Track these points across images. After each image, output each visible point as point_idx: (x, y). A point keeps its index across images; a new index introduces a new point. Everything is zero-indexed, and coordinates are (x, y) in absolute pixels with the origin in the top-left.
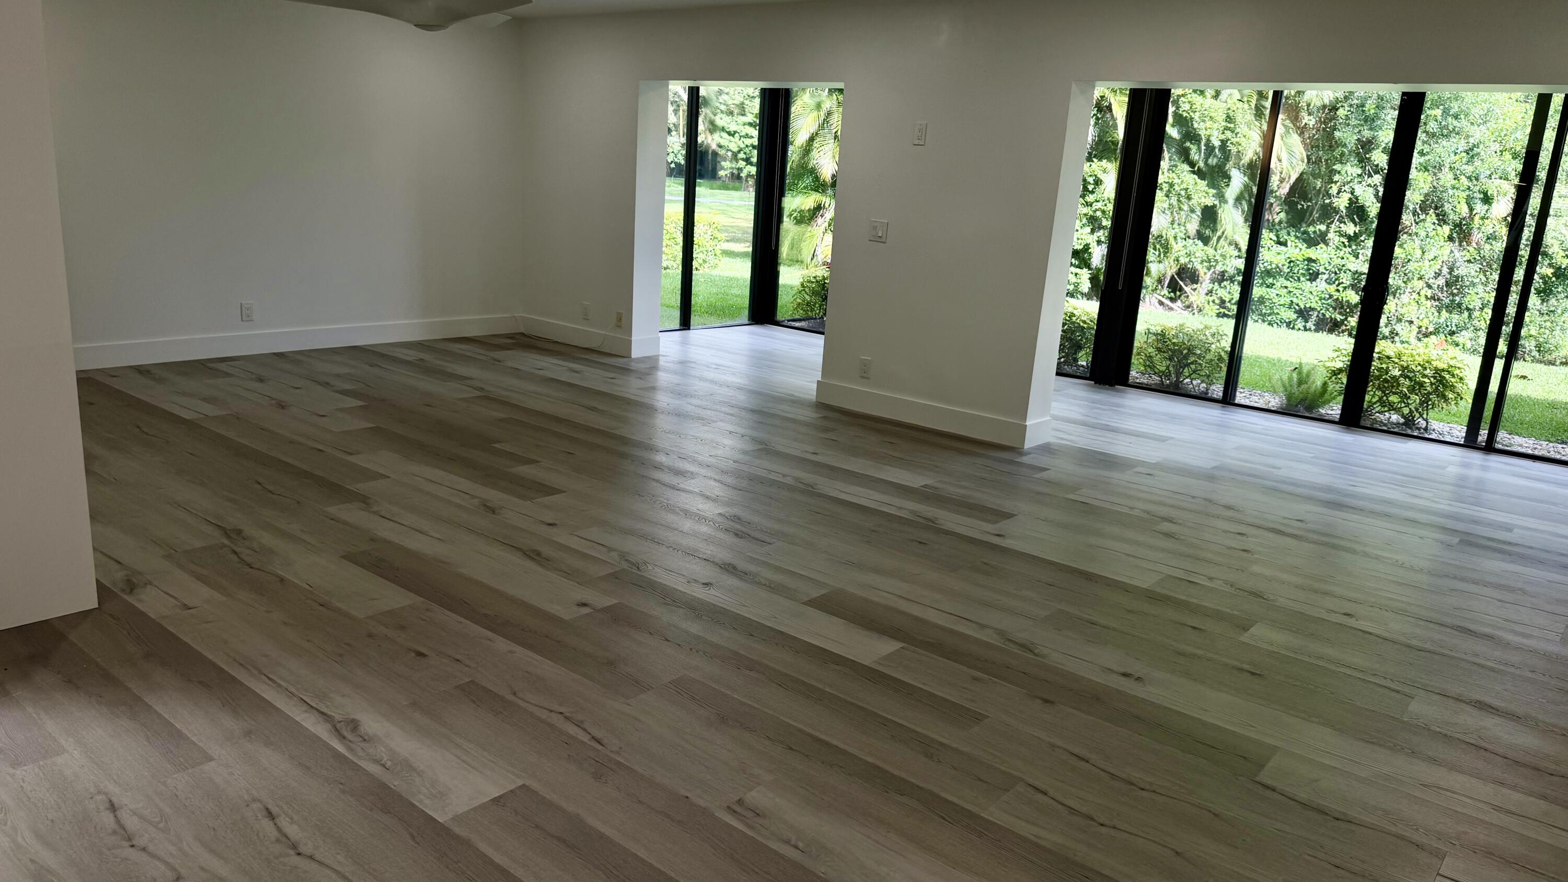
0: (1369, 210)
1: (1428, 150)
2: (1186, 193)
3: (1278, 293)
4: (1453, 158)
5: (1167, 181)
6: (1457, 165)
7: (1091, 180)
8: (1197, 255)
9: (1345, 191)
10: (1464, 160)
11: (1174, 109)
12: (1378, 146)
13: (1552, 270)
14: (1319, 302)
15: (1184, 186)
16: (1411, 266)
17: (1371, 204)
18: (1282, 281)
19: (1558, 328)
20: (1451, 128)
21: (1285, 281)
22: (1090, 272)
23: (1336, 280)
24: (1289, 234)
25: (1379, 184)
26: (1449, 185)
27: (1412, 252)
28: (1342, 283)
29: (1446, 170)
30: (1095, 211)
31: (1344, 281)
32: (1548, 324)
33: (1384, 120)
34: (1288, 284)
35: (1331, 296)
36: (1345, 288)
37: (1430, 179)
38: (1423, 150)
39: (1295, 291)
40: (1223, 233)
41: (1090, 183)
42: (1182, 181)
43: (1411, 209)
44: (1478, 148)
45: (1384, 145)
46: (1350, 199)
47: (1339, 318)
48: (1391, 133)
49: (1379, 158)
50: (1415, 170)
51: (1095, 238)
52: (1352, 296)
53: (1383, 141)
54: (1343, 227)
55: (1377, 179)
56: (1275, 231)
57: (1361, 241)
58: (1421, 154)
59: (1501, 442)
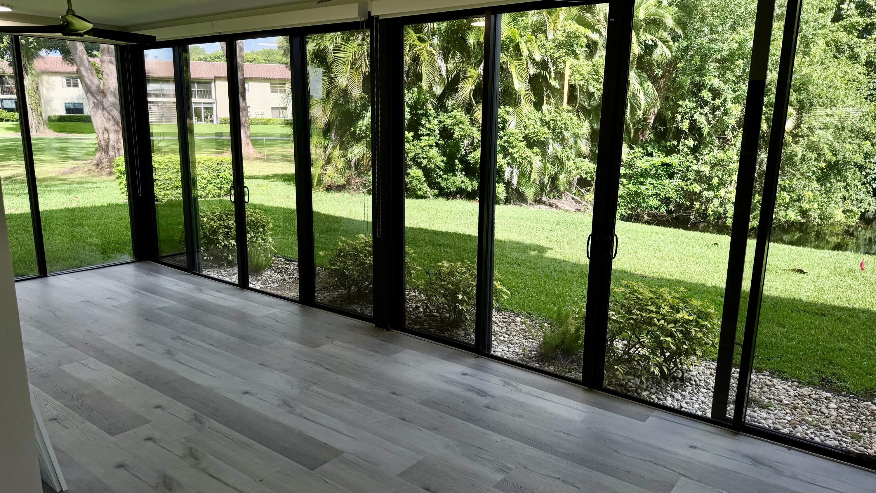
0: (703, 129)
2: (565, 126)
3: (647, 187)
5: (553, 118)
7: (500, 120)
8: (583, 168)
9: (686, 118)
11: (554, 68)
12: (705, 87)
13: (825, 164)
14: (675, 193)
15: (564, 121)
17: (704, 126)
18: (649, 180)
19: (833, 202)
21: (652, 180)
22: (505, 185)
24: (654, 148)
25: (708, 113)
27: (731, 156)
30: (504, 142)
31: (690, 177)
32: (826, 200)
33: (708, 69)
34: (654, 181)
35: (683, 189)
36: (691, 182)
38: (735, 88)
39: (659, 186)
41: (500, 123)
42: (562, 118)
43: (730, 127)
44: (770, 85)
45: (709, 87)
46: (690, 123)
48: (712, 78)
49: (706, 95)
50: (730, 102)
51: (506, 161)
52: (697, 188)
53: (708, 84)
54: (687, 142)
55: (707, 110)
56: (645, 147)
57: (701, 151)
58: (734, 91)
59: (755, 402)
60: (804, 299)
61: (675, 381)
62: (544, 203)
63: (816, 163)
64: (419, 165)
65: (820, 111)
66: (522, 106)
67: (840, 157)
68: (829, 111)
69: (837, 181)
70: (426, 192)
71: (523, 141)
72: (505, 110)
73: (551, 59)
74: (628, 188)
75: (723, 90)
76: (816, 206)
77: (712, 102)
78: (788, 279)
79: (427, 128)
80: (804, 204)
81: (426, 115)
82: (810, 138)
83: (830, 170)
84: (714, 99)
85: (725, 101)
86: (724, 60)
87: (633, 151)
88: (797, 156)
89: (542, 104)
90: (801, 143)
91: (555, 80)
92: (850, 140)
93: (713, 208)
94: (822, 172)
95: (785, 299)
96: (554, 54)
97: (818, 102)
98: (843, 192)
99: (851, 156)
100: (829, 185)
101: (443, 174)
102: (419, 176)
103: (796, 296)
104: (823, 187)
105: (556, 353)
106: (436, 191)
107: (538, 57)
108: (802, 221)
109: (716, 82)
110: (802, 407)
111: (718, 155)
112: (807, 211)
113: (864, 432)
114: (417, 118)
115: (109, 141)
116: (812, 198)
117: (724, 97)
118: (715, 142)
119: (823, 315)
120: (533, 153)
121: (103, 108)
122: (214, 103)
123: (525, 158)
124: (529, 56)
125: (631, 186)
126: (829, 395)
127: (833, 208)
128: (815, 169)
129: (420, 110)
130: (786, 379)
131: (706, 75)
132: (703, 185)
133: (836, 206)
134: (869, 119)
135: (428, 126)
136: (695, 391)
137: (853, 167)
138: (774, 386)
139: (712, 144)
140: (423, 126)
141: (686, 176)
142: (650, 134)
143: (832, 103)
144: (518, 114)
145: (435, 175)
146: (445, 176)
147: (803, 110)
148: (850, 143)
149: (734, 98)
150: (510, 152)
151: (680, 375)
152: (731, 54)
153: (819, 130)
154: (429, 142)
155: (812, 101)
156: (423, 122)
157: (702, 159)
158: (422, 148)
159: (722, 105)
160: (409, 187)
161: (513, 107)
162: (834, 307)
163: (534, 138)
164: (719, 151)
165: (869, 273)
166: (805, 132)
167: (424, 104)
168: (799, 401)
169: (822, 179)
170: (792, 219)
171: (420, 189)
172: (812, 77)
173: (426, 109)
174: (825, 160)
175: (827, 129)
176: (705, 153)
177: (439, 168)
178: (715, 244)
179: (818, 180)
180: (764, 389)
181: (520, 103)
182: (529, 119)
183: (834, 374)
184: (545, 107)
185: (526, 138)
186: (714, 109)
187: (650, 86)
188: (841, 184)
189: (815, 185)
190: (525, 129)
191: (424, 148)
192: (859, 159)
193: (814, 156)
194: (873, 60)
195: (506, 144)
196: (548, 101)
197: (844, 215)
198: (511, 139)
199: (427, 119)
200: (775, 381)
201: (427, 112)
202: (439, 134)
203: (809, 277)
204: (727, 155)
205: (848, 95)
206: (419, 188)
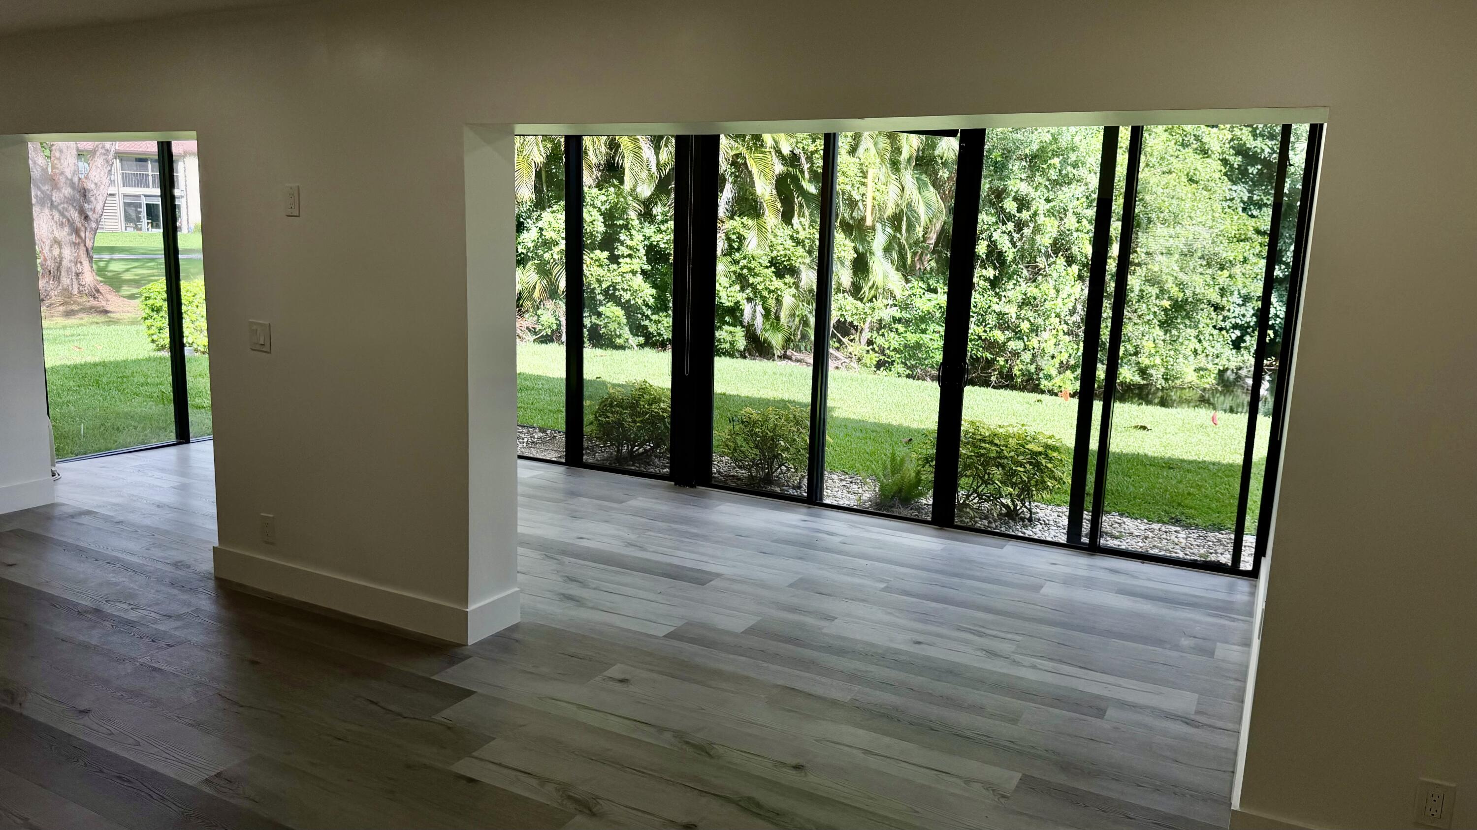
0: (1006, 254)
1: (1053, 197)
3: (931, 337)
4: (1076, 203)
5: (808, 236)
6: (1079, 210)
7: (734, 237)
8: (847, 308)
9: (982, 238)
10: (1085, 204)
11: (809, 165)
12: (1008, 195)
13: (1169, 303)
16: (1048, 305)
17: (1007, 249)
18: (934, 327)
19: (1181, 356)
20: (1071, 176)
21: (937, 327)
22: (743, 329)
23: (983, 322)
24: (938, 282)
25: (1012, 231)
26: (1073, 229)
27: (1047, 292)
28: (989, 324)
29: (1070, 214)
30: (742, 269)
31: (990, 321)
32: (1172, 353)
33: (1011, 170)
35: (980, 337)
36: (991, 328)
37: (1056, 223)
38: (1048, 197)
40: (874, 284)
41: (734, 241)
43: (1043, 251)
45: (1013, 194)
46: (988, 246)
47: (989, 356)
48: (1018, 181)
49: (1010, 206)
50: (1042, 216)
51: (745, 295)
52: (999, 336)
53: (1012, 190)
54: (984, 272)
55: (1010, 226)
56: (925, 279)
57: (1003, 284)
58: (1048, 200)
59: (1107, 534)
60: (1150, 454)
61: (1023, 521)
62: (790, 358)
63: (1157, 302)
64: (617, 301)
65: (1160, 230)
66: (765, 217)
67: (1189, 293)
68: (1172, 231)
69: (1186, 327)
70: (627, 339)
71: (770, 267)
72: (742, 223)
73: (804, 153)
74: (905, 338)
75: (1034, 199)
76: (1158, 361)
77: (1018, 215)
78: (1129, 436)
79: (627, 246)
80: (1143, 358)
81: (626, 227)
82: (1149, 267)
83: (1176, 311)
84: (1019, 210)
85: (1035, 214)
86: (1034, 157)
87: (910, 285)
88: (1133, 292)
89: (792, 216)
90: (1138, 274)
91: (810, 181)
92: (1201, 270)
93: (1021, 366)
94: (1166, 315)
95: (1127, 454)
96: (808, 145)
97: (1158, 218)
98: (1194, 344)
99: (1203, 291)
100: (1176, 333)
101: (652, 314)
102: (618, 317)
103: (1141, 452)
104: (1168, 335)
105: (893, 502)
106: (642, 340)
107: (786, 151)
108: (1142, 382)
109: (1024, 188)
110: (1153, 537)
111: (1029, 290)
112: (1147, 367)
113: (1211, 553)
114: (614, 232)
115: (61, 261)
116: (1153, 351)
117: (1033, 208)
118: (1022, 273)
119: (1170, 468)
120: (785, 284)
121: (51, 205)
122: (183, 197)
123: (773, 291)
124: (775, 148)
125: (909, 336)
126: (1178, 529)
127: (1182, 364)
128: (1156, 309)
129: (618, 219)
130: (1136, 519)
131: (1010, 179)
132: (1006, 332)
133: (1186, 362)
134: (1223, 241)
135: (629, 243)
136: (1046, 529)
137: (1206, 306)
138: (1124, 523)
139: (1018, 275)
140: (622, 243)
141: (984, 320)
142: (930, 260)
143: (1176, 220)
144: (761, 229)
145: (640, 316)
146: (655, 317)
147: (1139, 228)
148: (1201, 274)
149: (1048, 211)
150: (751, 282)
151: (1028, 516)
152: (1042, 149)
153: (1160, 256)
154: (632, 267)
155: (1150, 215)
156: (622, 237)
157: (1005, 296)
158: (622, 275)
159: (1031, 220)
160: (604, 333)
161: (752, 218)
162: (1183, 461)
163: (785, 263)
164: (1028, 284)
165: (1221, 428)
166: (1143, 258)
167: (624, 211)
168: (1149, 533)
169: (1166, 324)
170: (1128, 380)
171: (620, 336)
172: (1149, 183)
173: (627, 219)
174: (1169, 297)
175: (1171, 254)
176: (1008, 287)
177: (647, 305)
178: (1038, 401)
179: (1161, 324)
180: (1114, 526)
181: (763, 214)
182: (776, 236)
183: (1183, 513)
184: (795, 220)
185: (773, 263)
186: (1020, 226)
187: (931, 193)
188: (1193, 332)
189: (1158, 332)
190: (772, 251)
191: (625, 275)
192: (1215, 297)
193: (1155, 291)
194: (1227, 157)
195: (745, 271)
196: (800, 211)
197: (1197, 374)
198: (753, 264)
199: (628, 233)
200: (1125, 520)
201: (628, 223)
202: (645, 255)
203: (1154, 434)
204: (1040, 289)
205: (1196, 208)
206: (618, 334)
